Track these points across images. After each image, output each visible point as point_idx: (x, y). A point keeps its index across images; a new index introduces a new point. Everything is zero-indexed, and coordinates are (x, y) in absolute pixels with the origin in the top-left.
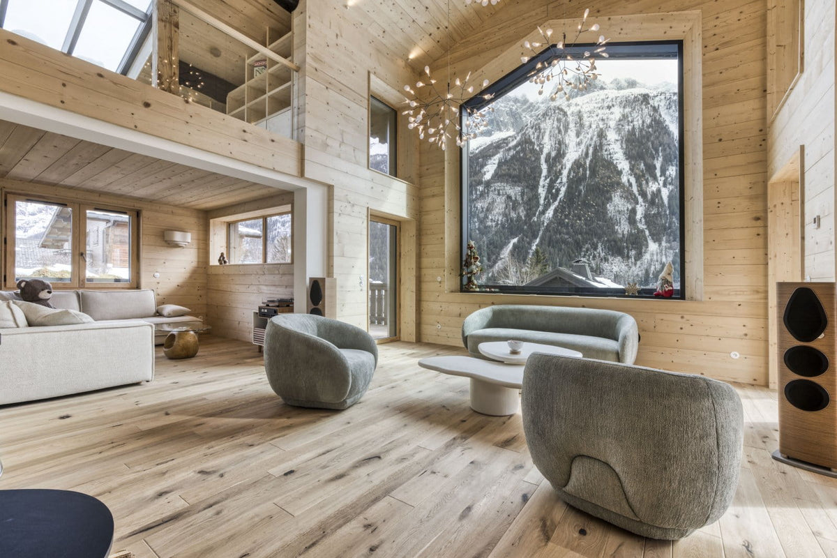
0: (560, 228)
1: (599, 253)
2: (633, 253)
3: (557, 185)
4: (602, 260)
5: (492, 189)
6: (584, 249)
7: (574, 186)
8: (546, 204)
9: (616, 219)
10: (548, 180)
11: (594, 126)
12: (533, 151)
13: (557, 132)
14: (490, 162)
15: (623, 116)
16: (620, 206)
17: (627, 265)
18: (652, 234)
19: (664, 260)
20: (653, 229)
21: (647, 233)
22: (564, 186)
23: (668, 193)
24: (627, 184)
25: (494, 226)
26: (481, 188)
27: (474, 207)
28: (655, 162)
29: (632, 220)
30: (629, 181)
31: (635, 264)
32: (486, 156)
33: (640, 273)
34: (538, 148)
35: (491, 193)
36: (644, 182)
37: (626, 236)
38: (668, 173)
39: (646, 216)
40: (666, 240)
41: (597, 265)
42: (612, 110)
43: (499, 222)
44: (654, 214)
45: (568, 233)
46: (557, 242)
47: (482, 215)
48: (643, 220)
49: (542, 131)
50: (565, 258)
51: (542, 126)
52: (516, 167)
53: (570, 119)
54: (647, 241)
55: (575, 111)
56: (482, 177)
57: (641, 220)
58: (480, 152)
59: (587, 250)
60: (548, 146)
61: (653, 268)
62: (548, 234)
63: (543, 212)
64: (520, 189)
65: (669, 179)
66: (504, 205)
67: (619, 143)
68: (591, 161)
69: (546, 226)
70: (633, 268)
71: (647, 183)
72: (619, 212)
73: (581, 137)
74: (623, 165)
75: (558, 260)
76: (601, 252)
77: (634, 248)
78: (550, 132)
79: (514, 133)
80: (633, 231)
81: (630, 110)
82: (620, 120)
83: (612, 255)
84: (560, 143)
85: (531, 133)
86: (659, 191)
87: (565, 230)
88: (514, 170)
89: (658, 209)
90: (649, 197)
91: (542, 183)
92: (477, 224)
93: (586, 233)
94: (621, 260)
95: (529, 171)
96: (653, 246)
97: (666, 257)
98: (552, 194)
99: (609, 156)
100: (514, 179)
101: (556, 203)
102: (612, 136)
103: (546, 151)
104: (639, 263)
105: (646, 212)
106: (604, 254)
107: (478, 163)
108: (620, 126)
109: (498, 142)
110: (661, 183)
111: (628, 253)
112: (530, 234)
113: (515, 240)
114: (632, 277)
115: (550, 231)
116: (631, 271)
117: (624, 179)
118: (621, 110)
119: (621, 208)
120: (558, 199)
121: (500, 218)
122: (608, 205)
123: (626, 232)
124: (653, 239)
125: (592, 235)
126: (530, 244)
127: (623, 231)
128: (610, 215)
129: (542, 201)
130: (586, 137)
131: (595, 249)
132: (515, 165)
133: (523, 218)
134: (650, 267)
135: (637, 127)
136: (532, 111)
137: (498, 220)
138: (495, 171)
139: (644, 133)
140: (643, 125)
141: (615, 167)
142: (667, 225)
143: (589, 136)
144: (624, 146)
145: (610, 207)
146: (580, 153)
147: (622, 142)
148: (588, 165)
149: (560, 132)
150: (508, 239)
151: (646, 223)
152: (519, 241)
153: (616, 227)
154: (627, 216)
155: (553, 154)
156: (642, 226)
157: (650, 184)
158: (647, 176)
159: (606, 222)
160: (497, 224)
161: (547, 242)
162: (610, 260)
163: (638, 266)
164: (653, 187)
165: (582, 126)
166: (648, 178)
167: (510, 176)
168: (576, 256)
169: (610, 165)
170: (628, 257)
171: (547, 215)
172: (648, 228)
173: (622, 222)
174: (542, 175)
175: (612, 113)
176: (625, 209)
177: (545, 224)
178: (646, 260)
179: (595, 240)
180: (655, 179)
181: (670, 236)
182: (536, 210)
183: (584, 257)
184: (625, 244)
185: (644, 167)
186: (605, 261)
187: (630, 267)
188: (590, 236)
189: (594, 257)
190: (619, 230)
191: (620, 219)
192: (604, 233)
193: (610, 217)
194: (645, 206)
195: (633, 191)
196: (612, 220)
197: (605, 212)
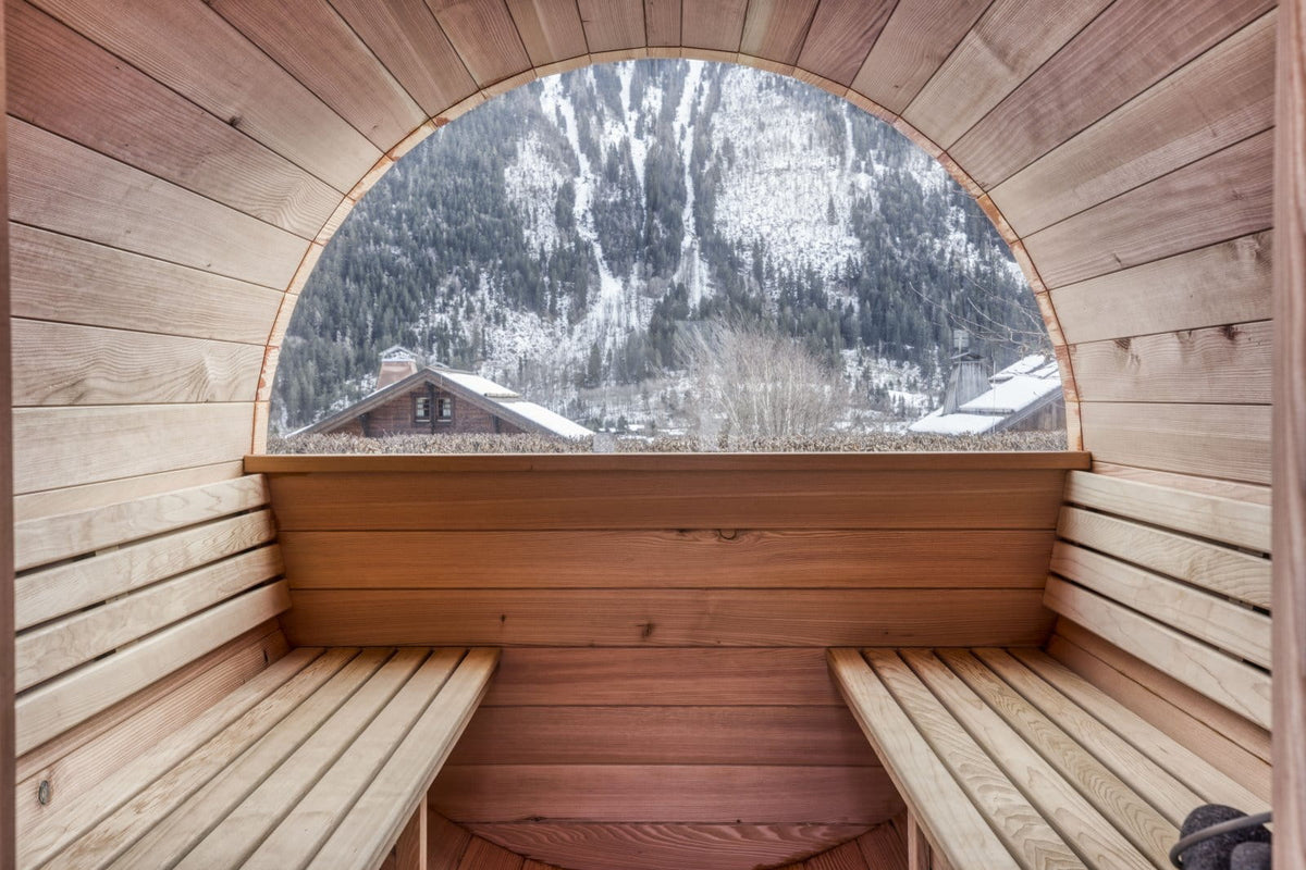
0: (376, 223)
1: (483, 302)
2: (565, 302)
4: (488, 319)
6: (443, 289)
9: (527, 212)
16: (536, 175)
17: (551, 334)
18: (609, 257)
19: (634, 322)
20: (612, 242)
21: (598, 251)
23: (644, 156)
24: (553, 119)
28: (620, 71)
29: (564, 219)
30: (558, 111)
31: (571, 332)
33: (580, 355)
36: (594, 119)
37: (549, 256)
38: (645, 103)
39: (597, 208)
40: (640, 272)
41: (476, 334)
44: (615, 204)
45: (398, 242)
48: (590, 219)
50: (389, 314)
54: (597, 272)
57: (584, 216)
59: (452, 290)
61: (608, 344)
65: (649, 119)
70: (566, 342)
71: (601, 122)
72: (535, 192)
75: (370, 318)
77: (569, 290)
80: (567, 246)
83: (515, 308)
86: (626, 145)
89: (624, 190)
90: (604, 159)
93: (449, 243)
94: (537, 320)
96: (610, 287)
97: (639, 317)
104: (578, 328)
105: (597, 197)
106: (495, 303)
110: (632, 125)
111: (554, 302)
114: (563, 366)
116: (560, 349)
119: (539, 181)
122: (507, 171)
123: (548, 248)
124: (610, 266)
125: (464, 251)
127: (542, 244)
128: (510, 196)
131: (473, 288)
134: (604, 339)
142: (642, 233)
145: (511, 176)
151: (598, 225)
153: (526, 233)
154: (553, 206)
156: (586, 233)
157: (607, 125)
158: (600, 105)
159: (500, 217)
162: (510, 319)
163: (575, 337)
164: (612, 135)
166: (602, 110)
168: (420, 307)
170: (554, 313)
172: (600, 239)
173: (541, 218)
176: (549, 185)
178: (594, 324)
179: (472, 265)
180: (618, 114)
181: (646, 262)
183: (442, 310)
184: (546, 279)
185: (594, 81)
186: (497, 322)
187: (559, 340)
188: (460, 253)
189: (470, 310)
190: (533, 241)
191: (535, 210)
192: (495, 246)
193: (512, 203)
194: (595, 181)
195: (567, 140)
196: (516, 213)
197: (498, 190)
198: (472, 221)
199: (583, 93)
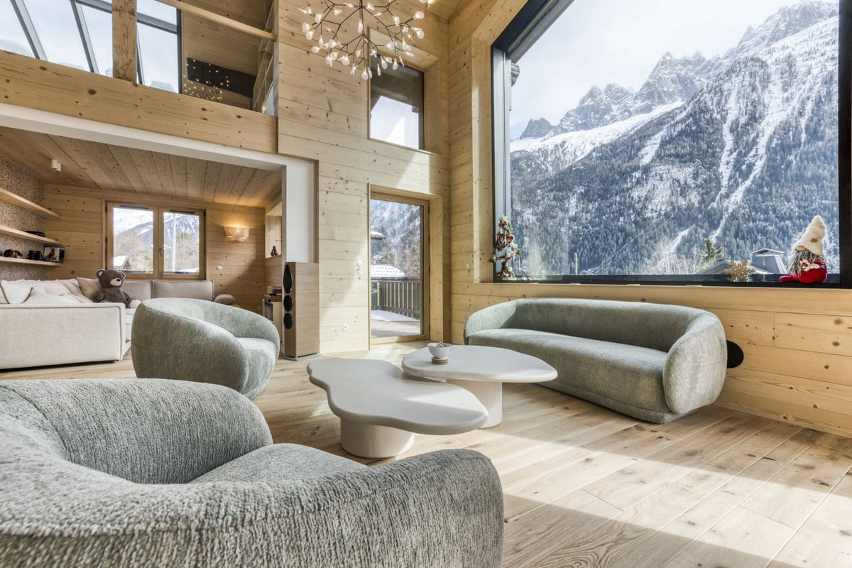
3: (749, 159)
5: (653, 173)
7: (778, 157)
8: (732, 186)
10: (735, 154)
11: (815, 71)
12: (711, 121)
13: (749, 90)
14: (649, 142)
22: (761, 159)
25: (655, 217)
26: (637, 174)
27: (629, 197)
32: (644, 137)
34: (719, 117)
35: (650, 178)
43: (663, 213)
46: (750, 231)
47: (638, 206)
49: (726, 93)
51: (725, 87)
52: (686, 144)
53: (772, 69)
55: (782, 57)
56: (639, 162)
58: (636, 133)
60: (734, 110)
62: (735, 222)
63: (727, 196)
64: (691, 170)
66: (669, 192)
68: (811, 119)
69: (732, 213)
73: (792, 90)
78: (739, 92)
79: (684, 103)
84: (754, 105)
85: (708, 99)
87: (762, 216)
88: (684, 147)
91: (724, 158)
92: (632, 216)
95: (704, 146)
98: (741, 169)
100: (682, 159)
101: (748, 183)
103: (730, 118)
107: (633, 146)
109: (660, 117)
112: (706, 224)
113: (685, 232)
115: (737, 219)
120: (752, 177)
121: (663, 208)
126: (707, 235)
129: (724, 182)
130: (800, 89)
132: (684, 141)
133: (697, 205)
136: (709, 71)
137: (661, 210)
138: (657, 152)
146: (789, 111)
148: (803, 127)
149: (754, 89)
150: (675, 232)
152: (690, 234)
155: (743, 120)
160: (660, 215)
161: (732, 233)
165: (793, 75)
167: (677, 156)
171: (733, 199)
174: (725, 149)
177: (730, 210)
182: (717, 194)
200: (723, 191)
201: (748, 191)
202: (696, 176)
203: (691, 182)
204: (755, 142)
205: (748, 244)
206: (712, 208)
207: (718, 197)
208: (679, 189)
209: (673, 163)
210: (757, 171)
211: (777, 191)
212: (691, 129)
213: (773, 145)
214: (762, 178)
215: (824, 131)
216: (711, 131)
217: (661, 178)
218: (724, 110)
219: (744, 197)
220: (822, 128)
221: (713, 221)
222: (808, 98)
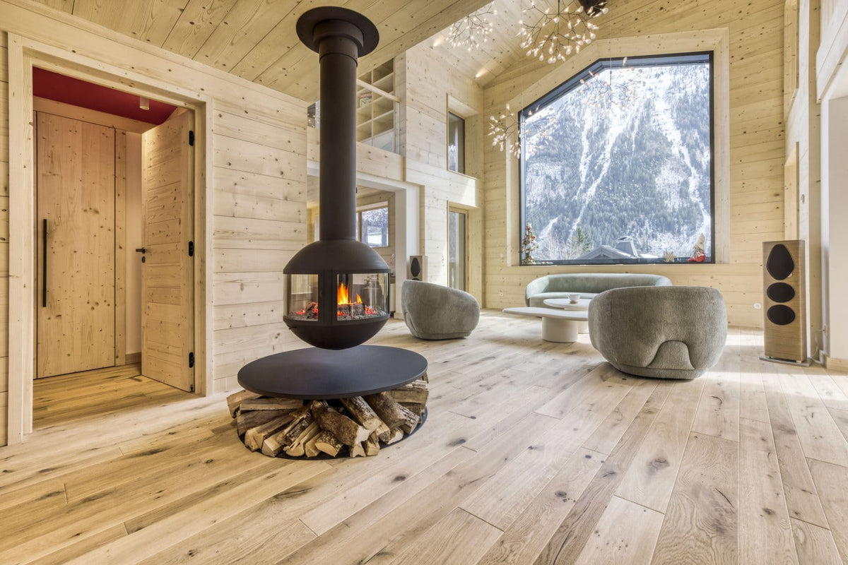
0: (602, 205)
1: (647, 230)
2: (685, 228)
3: (599, 161)
4: (649, 237)
6: (630, 227)
7: (618, 161)
8: (588, 182)
9: (666, 194)
10: (590, 157)
11: (640, 97)
12: (573, 129)
13: (599, 105)
15: (674, 83)
16: (670, 179)
17: (678, 241)
21: (701, 206)
22: (607, 161)
24: (678, 155)
25: (532, 207)
29: (683, 194)
30: (680, 152)
31: (688, 240)
33: (692, 250)
34: (579, 125)
36: (698, 151)
37: (677, 210)
39: (699, 188)
41: (644, 242)
42: (662, 77)
43: (538, 203)
45: (611, 211)
46: (600, 220)
48: (697, 193)
49: (584, 106)
50: (608, 236)
51: (583, 102)
52: (556, 146)
53: (614, 91)
54: (701, 215)
57: (694, 193)
59: (633, 227)
60: (589, 122)
62: (590, 212)
63: (585, 191)
64: (559, 168)
66: (543, 186)
67: (668, 113)
68: (638, 134)
69: (588, 205)
70: (686, 244)
71: (701, 153)
72: (669, 186)
73: (626, 110)
74: (674, 135)
75: (601, 239)
76: (648, 228)
77: (687, 223)
79: (553, 111)
80: (685, 205)
81: (682, 75)
82: (670, 88)
83: (661, 231)
84: (603, 119)
85: (571, 110)
87: (608, 208)
88: (554, 149)
90: (704, 168)
91: (583, 159)
93: (632, 209)
94: (671, 236)
95: (569, 149)
98: (594, 171)
99: (658, 128)
100: (554, 158)
101: (599, 180)
102: (660, 105)
103: (587, 127)
104: (691, 238)
105: (700, 183)
106: (652, 230)
108: (671, 95)
109: (536, 122)
111: (679, 228)
112: (570, 214)
113: (555, 220)
115: (592, 210)
116: (683, 246)
117: (675, 151)
118: (672, 77)
119: (671, 181)
120: (601, 175)
121: (539, 199)
122: (656, 179)
123: (676, 207)
124: (707, 212)
125: (638, 211)
126: (570, 223)
127: (673, 206)
128: (658, 189)
129: (583, 179)
130: (631, 110)
131: (642, 226)
132: (554, 144)
133: (563, 197)
135: (689, 93)
137: (537, 201)
138: (533, 152)
139: (698, 99)
140: (697, 91)
141: (665, 139)
143: (635, 109)
144: (675, 115)
145: (658, 181)
146: (624, 126)
147: (672, 111)
148: (633, 139)
149: (602, 106)
150: (548, 220)
151: (701, 196)
152: (559, 221)
153: (666, 202)
154: (678, 190)
155: (595, 130)
156: (695, 199)
157: (705, 153)
158: (701, 146)
159: (654, 196)
160: (536, 205)
161: (589, 221)
162: (659, 236)
163: (690, 242)
165: (627, 97)
166: (703, 148)
167: (549, 155)
168: (621, 235)
169: (658, 136)
170: (680, 233)
171: (588, 193)
172: (702, 201)
173: (673, 196)
174: (583, 153)
175: (660, 81)
176: (676, 182)
177: (587, 202)
179: (642, 216)
182: (577, 189)
183: (629, 235)
184: (676, 219)
185: (698, 136)
186: (653, 238)
187: (682, 243)
188: (637, 213)
189: (641, 234)
190: (669, 205)
191: (670, 192)
192: (652, 209)
193: (659, 191)
194: (700, 177)
195: (685, 163)
196: (661, 194)
197: (652, 188)
198: (641, 200)
199: (692, 142)
200: (582, 187)
201: (598, 187)
202: (563, 173)
203: (559, 177)
204: (603, 149)
205: (599, 230)
206: (575, 201)
207: (578, 192)
208: (550, 183)
209: (546, 162)
210: (604, 172)
211: (618, 188)
212: (559, 133)
213: (615, 152)
214: (607, 177)
215: (646, 143)
216: (574, 136)
217: (537, 173)
218: (582, 121)
219: (596, 192)
220: (644, 141)
221: (575, 210)
222: (636, 117)
